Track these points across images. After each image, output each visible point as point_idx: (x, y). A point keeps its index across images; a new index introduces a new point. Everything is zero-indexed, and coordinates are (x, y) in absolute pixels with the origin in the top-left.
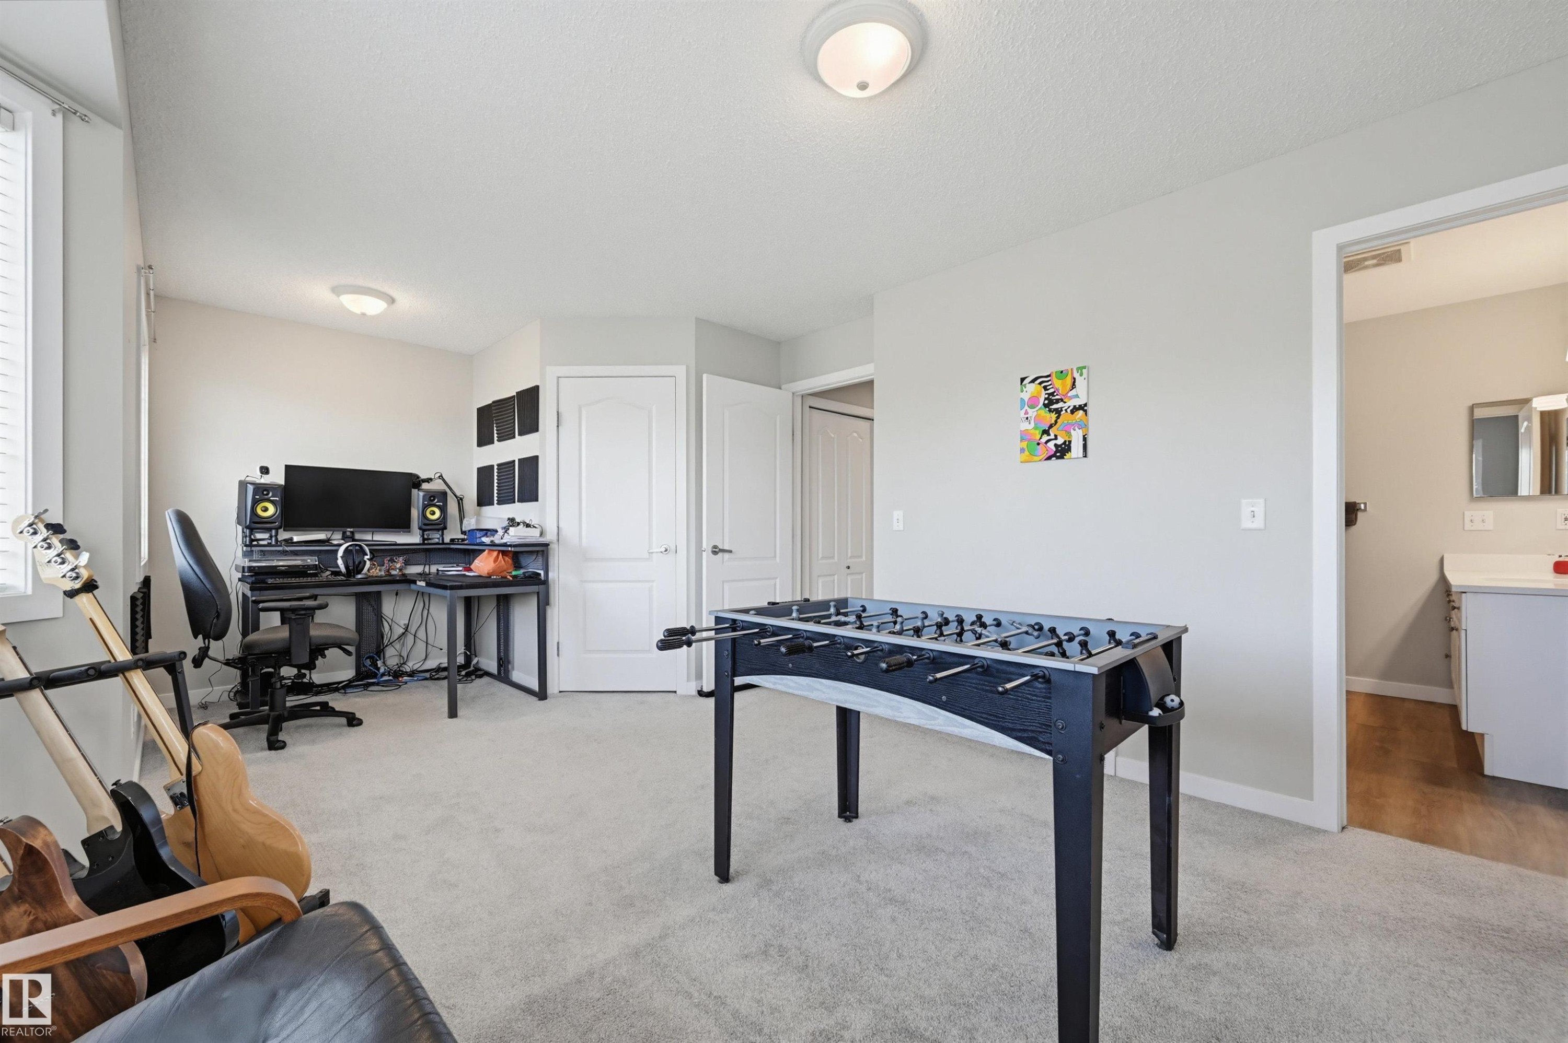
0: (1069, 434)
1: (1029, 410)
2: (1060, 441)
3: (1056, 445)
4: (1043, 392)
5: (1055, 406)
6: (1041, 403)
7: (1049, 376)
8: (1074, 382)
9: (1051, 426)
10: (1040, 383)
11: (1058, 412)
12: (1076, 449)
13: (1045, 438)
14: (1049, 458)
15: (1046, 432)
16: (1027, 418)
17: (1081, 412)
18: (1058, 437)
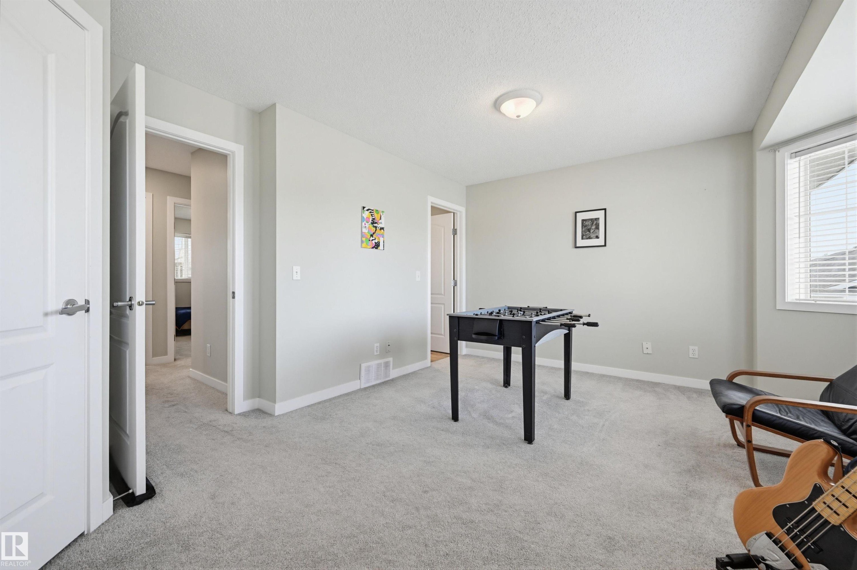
0: (379, 239)
1: (366, 223)
2: (376, 241)
3: (375, 242)
4: (371, 217)
5: (375, 225)
6: (370, 223)
7: (373, 210)
8: (381, 217)
9: (374, 234)
10: (370, 212)
11: (376, 227)
12: (381, 247)
13: (372, 238)
14: (373, 248)
15: (372, 236)
16: (365, 227)
17: (382, 230)
18: (376, 239)
